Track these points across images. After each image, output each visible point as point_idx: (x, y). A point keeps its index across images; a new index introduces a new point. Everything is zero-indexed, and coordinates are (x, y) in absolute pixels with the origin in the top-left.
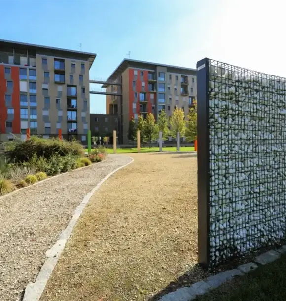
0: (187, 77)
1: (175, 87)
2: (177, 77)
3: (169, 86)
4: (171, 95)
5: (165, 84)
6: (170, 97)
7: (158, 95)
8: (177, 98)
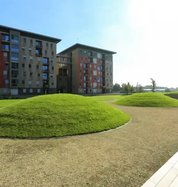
0: (42, 42)
1: (30, 49)
2: (31, 41)
3: (23, 48)
4: (26, 55)
5: (18, 45)
6: (24, 56)
7: (11, 54)
8: (31, 58)
